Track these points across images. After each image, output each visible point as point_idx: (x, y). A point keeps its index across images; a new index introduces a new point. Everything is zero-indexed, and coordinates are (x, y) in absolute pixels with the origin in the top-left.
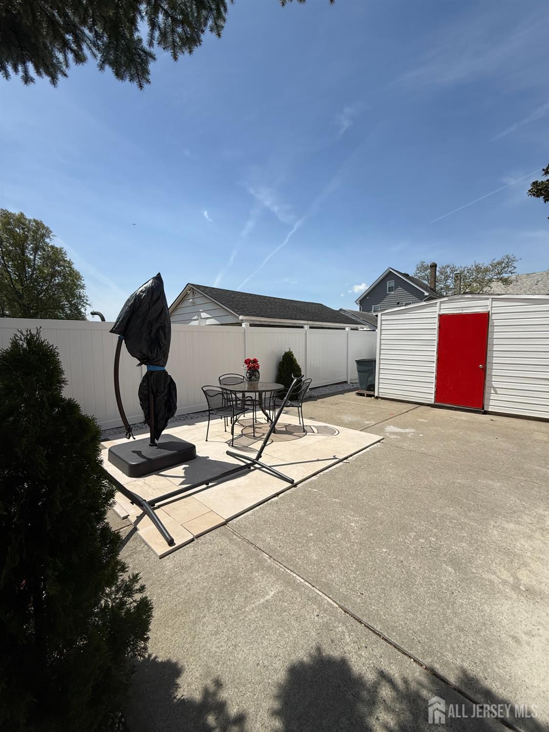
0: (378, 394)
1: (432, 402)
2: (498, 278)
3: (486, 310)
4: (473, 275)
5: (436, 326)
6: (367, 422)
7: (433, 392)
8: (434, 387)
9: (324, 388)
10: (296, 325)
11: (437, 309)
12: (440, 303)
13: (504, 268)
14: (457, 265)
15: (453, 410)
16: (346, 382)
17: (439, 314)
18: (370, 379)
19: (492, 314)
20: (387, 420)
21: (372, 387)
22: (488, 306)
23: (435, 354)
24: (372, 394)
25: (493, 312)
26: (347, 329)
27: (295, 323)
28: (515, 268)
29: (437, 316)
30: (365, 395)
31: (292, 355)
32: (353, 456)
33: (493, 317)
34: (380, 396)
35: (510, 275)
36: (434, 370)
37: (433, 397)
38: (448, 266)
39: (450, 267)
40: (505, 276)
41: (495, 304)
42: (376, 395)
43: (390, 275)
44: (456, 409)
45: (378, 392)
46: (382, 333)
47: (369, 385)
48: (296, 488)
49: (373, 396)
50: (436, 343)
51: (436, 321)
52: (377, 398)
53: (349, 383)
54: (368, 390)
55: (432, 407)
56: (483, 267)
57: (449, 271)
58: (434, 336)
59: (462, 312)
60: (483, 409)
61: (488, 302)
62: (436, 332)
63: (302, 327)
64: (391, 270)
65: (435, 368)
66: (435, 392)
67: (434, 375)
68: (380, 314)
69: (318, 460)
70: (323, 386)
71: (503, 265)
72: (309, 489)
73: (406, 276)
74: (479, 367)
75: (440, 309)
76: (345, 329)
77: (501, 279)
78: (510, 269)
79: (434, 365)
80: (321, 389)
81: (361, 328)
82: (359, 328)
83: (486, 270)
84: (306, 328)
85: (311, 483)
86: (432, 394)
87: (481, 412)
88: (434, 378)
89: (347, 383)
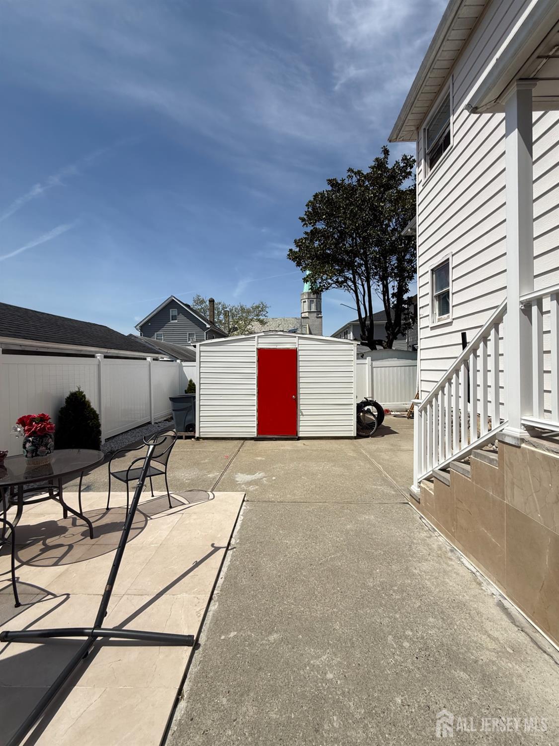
0: (200, 435)
1: (255, 435)
2: (257, 319)
3: (294, 347)
4: (239, 314)
5: (255, 359)
6: (211, 476)
7: (256, 425)
8: (256, 420)
9: (125, 436)
10: (82, 353)
11: (255, 343)
12: (258, 338)
13: (261, 311)
14: (227, 304)
15: (274, 440)
16: (149, 423)
17: (257, 348)
18: (189, 418)
19: (299, 350)
20: (228, 466)
21: (191, 427)
22: (295, 343)
23: (255, 387)
24: (191, 435)
25: (300, 349)
26: (149, 359)
27: (81, 351)
28: (267, 312)
29: (255, 350)
30: (184, 437)
31: (84, 396)
32: (233, 536)
33: (300, 353)
34: (202, 436)
35: (264, 317)
36: (255, 402)
37: (255, 430)
38: (220, 303)
39: (222, 304)
40: (261, 318)
41: (301, 341)
42: (197, 435)
43: (172, 303)
44: (276, 439)
45: (200, 432)
46: (201, 366)
47: (187, 426)
48: (201, 649)
49: (194, 437)
50: (255, 376)
51: (255, 354)
52: (198, 439)
53: (153, 424)
54: (186, 432)
55: (255, 441)
56: (246, 308)
57: (221, 308)
58: (253, 369)
59: (275, 347)
60: (297, 436)
61: (296, 340)
62: (255, 365)
63: (93, 356)
64: (173, 298)
65: (256, 401)
66: (257, 425)
67: (255, 408)
68: (199, 344)
69: (197, 564)
70: (122, 433)
71: (260, 309)
72: (223, 637)
73: (188, 306)
74: (292, 397)
75: (258, 343)
76: (145, 359)
77: (259, 320)
78: (264, 313)
79: (255, 398)
80: (121, 437)
81: (162, 358)
82: (159, 358)
83: (249, 312)
84: (98, 358)
85: (216, 621)
86: (255, 427)
87: (296, 438)
88: (256, 411)
89: (151, 423)
